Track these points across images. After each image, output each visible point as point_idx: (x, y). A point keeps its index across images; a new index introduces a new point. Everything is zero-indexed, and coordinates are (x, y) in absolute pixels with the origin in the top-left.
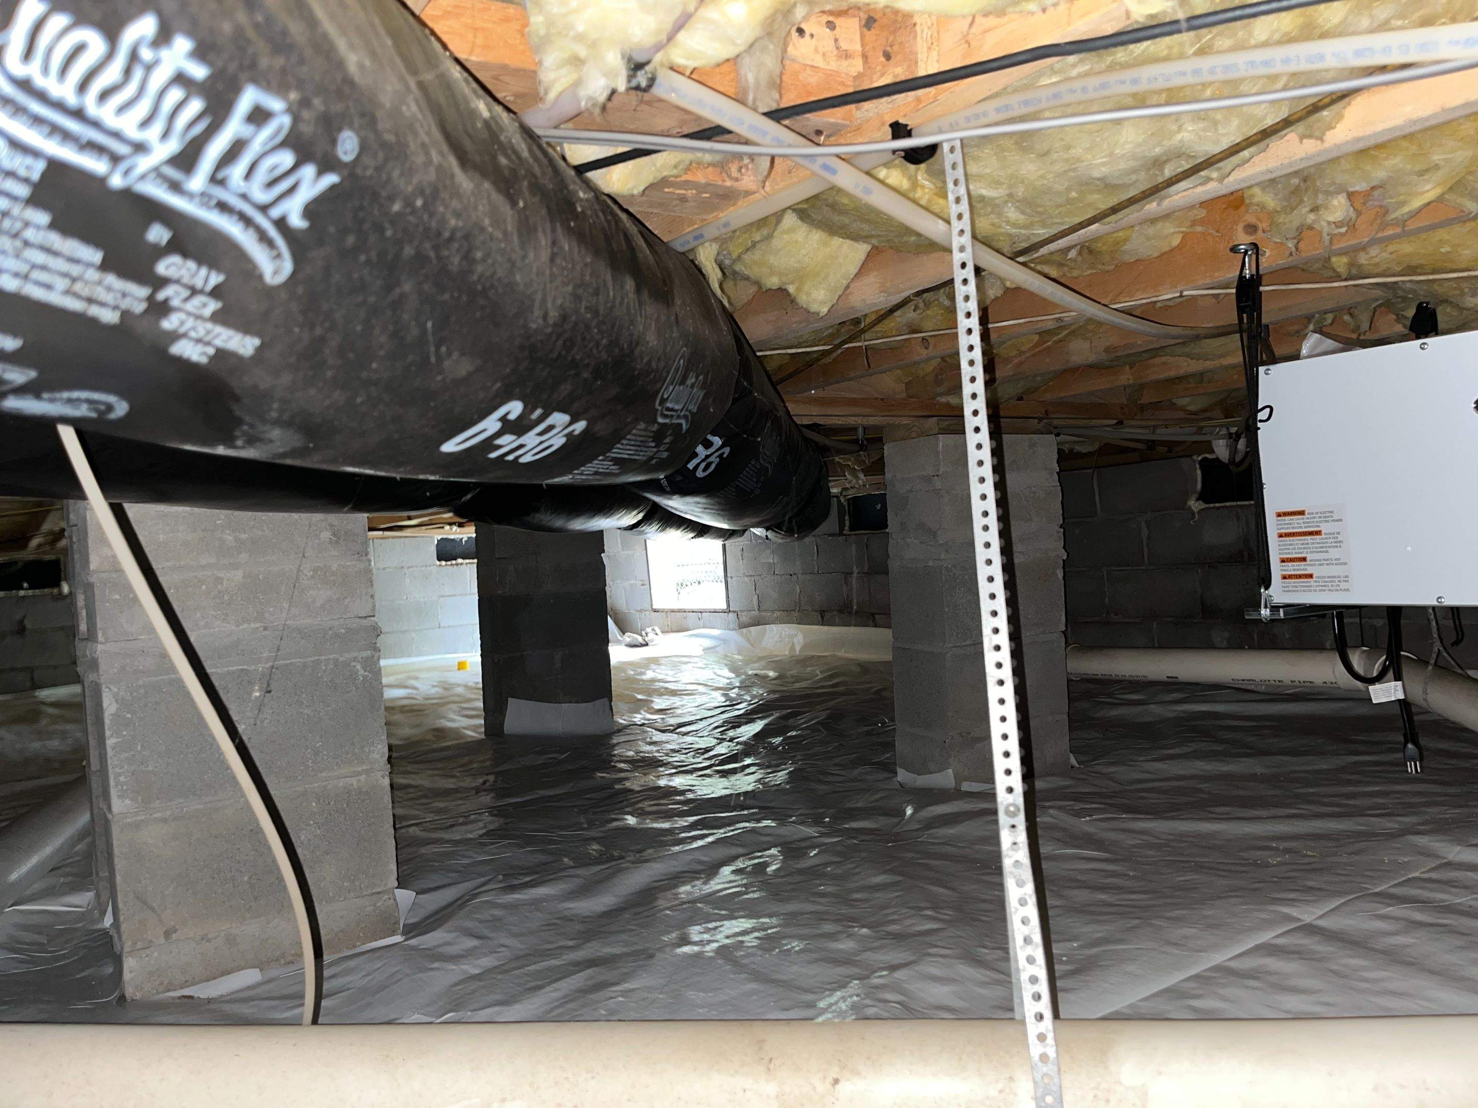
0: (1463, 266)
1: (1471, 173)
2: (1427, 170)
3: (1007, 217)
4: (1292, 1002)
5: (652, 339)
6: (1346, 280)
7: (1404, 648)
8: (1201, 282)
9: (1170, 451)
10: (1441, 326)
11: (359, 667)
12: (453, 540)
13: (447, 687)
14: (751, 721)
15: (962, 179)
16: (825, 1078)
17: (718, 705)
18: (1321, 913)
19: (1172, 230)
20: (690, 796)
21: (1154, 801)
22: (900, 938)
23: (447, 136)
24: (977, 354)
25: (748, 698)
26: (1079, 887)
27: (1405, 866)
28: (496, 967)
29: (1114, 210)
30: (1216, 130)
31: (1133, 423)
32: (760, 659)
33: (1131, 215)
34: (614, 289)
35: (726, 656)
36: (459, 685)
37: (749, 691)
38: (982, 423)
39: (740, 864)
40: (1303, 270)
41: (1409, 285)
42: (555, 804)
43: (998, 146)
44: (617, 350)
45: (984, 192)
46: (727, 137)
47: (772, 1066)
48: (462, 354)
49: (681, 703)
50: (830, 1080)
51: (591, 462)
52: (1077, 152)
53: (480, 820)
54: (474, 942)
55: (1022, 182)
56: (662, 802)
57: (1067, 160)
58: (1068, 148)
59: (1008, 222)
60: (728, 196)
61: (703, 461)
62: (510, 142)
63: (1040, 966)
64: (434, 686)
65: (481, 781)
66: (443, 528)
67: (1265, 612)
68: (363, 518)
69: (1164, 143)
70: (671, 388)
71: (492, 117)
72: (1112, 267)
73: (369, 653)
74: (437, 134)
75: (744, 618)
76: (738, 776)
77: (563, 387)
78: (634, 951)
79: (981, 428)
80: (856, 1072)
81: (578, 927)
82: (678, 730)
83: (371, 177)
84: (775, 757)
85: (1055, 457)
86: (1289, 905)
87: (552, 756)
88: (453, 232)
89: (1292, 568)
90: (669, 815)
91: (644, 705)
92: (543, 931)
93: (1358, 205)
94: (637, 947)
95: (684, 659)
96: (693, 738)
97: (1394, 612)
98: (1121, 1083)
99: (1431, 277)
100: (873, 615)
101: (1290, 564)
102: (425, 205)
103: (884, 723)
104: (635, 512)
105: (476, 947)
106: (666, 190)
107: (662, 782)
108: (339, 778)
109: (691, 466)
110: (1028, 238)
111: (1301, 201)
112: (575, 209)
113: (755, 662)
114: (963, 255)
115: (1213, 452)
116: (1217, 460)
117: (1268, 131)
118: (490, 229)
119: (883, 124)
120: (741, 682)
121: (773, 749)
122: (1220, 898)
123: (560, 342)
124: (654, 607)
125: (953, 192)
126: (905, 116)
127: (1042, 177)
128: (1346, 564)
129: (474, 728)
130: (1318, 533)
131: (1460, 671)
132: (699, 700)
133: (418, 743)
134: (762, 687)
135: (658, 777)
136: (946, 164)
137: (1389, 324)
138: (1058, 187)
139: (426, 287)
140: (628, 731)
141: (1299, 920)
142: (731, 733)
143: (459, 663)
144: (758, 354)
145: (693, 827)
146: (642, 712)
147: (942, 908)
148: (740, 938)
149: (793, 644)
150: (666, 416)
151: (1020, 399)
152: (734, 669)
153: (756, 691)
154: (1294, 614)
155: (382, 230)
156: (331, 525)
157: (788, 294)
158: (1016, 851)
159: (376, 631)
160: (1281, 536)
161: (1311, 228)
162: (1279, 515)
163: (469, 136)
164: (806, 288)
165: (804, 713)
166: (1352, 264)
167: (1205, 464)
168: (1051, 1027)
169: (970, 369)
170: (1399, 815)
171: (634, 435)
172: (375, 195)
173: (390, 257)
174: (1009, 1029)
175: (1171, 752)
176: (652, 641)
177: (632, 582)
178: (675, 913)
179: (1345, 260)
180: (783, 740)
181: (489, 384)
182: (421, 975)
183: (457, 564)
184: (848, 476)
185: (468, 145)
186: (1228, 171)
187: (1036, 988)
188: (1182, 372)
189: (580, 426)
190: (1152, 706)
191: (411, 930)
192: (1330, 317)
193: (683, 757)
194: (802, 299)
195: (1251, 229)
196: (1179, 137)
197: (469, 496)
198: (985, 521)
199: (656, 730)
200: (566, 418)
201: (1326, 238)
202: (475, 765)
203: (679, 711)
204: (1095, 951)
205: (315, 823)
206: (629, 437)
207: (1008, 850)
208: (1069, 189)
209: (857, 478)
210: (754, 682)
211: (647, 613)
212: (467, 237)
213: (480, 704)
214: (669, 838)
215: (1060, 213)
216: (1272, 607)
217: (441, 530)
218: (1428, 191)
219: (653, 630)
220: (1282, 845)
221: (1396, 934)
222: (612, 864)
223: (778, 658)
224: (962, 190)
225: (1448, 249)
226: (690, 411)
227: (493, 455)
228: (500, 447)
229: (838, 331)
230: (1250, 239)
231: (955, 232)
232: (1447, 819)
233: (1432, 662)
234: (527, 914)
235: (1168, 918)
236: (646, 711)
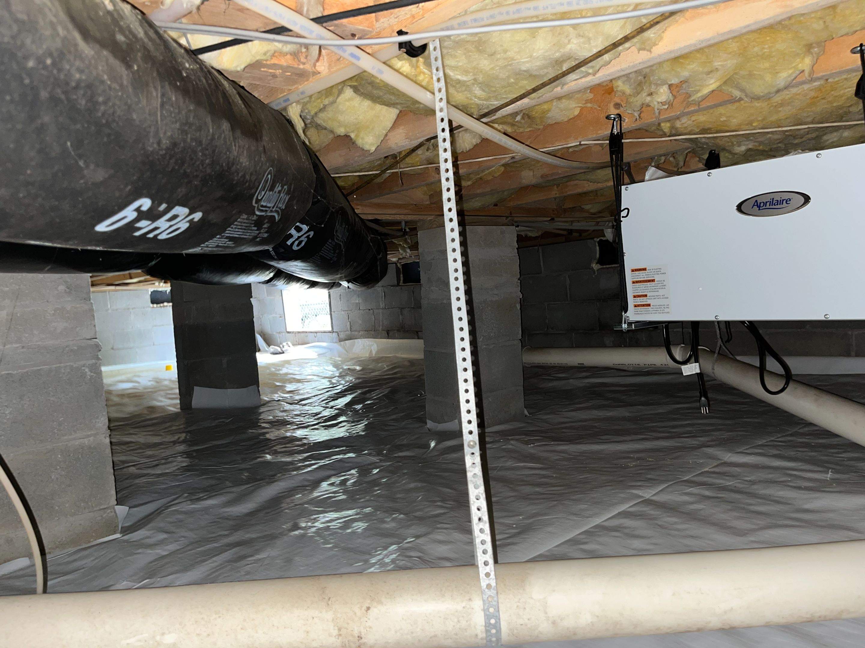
0: (733, 129)
1: (736, 74)
2: (711, 71)
3: (474, 93)
4: (637, 544)
5: (244, 161)
6: (669, 136)
7: (700, 344)
8: (590, 137)
9: (580, 235)
10: (721, 164)
11: (87, 370)
12: (161, 292)
13: (158, 381)
14: (345, 396)
15: (441, 66)
16: (362, 607)
17: (325, 387)
18: (654, 493)
19: (574, 106)
20: (305, 441)
21: (569, 434)
22: (421, 519)
23: (73, 19)
24: (451, 174)
25: (343, 382)
26: (525, 485)
27: (702, 465)
28: (178, 550)
29: (534, 90)
30: (590, 43)
31: (560, 219)
32: (352, 359)
33: (545, 93)
34: (213, 128)
35: (331, 358)
36: (165, 380)
37: (344, 379)
38: (454, 216)
39: (333, 480)
40: (646, 131)
41: (704, 140)
42: (221, 449)
43: (465, 49)
44: (218, 167)
45: (459, 77)
46: (290, 33)
47: (330, 602)
48: (97, 165)
49: (303, 387)
50: (364, 608)
51: (211, 239)
52: (510, 54)
53: (175, 461)
54: (165, 536)
55: (481, 72)
56: (288, 445)
57: (505, 59)
58: (505, 51)
59: (475, 97)
60: (302, 75)
61: (296, 240)
62: (129, 27)
63: (487, 534)
64: (150, 381)
65: (176, 437)
66: (154, 284)
67: (625, 326)
68: (87, 277)
69: (561, 50)
70: (263, 193)
71: (115, 10)
72: (541, 127)
73: (94, 361)
74: (62, 16)
75: (342, 336)
76: (335, 428)
77: (179, 190)
78: (265, 535)
79: (453, 219)
80: (380, 602)
81: (231, 523)
82: (301, 403)
83: (8, 43)
84: (358, 416)
85: (516, 239)
86: (638, 489)
87: (221, 420)
88: (79, 82)
89: (639, 301)
90: (291, 453)
91: (281, 388)
92: (210, 526)
93: (675, 93)
94: (267, 533)
95: (307, 361)
96: (309, 407)
97: (695, 325)
98: (532, 598)
99: (715, 135)
100: (417, 332)
101: (638, 298)
102: (54, 64)
103: (421, 394)
104: (268, 272)
105: (165, 539)
106: (262, 69)
107: (288, 434)
108: (75, 439)
109: (289, 243)
110: (488, 107)
111: (643, 89)
112: (181, 74)
113: (348, 361)
114: (442, 113)
115: (604, 236)
116: (607, 241)
117: (616, 43)
118: (109, 83)
119: (393, 31)
120: (340, 373)
121: (356, 411)
122: (602, 487)
123: (173, 161)
124: (288, 330)
125: (436, 75)
126: (406, 26)
127: (493, 69)
128: (667, 298)
129: (174, 406)
130: (653, 281)
131: (731, 356)
132: (314, 384)
133: (139, 415)
134: (352, 376)
135: (286, 431)
136: (431, 57)
137: (694, 162)
138: (502, 76)
139: (61, 119)
140: (270, 405)
141: (643, 497)
142: (332, 404)
143: (167, 367)
144: (332, 176)
145: (305, 459)
146: (279, 393)
147: (447, 501)
148: (329, 524)
149: (371, 351)
150: (262, 211)
151: (496, 205)
152: (336, 366)
153: (348, 378)
154: (640, 326)
155: (22, 80)
156: (66, 282)
157: (351, 139)
158: (475, 468)
159: (98, 348)
160: (634, 282)
161: (648, 106)
162: (633, 271)
163: (92, 20)
164: (362, 135)
165: (377, 390)
166: (672, 127)
167: (601, 243)
168: (493, 569)
169: (446, 183)
170: (699, 437)
171: (239, 222)
172: (13, 56)
173: (30, 98)
174: (470, 570)
175: (581, 406)
176: (286, 350)
177: (274, 315)
178: (291, 511)
179: (668, 125)
180: (363, 406)
181: (122, 187)
182: (129, 558)
183: (164, 306)
184: (401, 251)
185: (89, 25)
186: (597, 68)
187: (484, 547)
188: (585, 190)
189: (197, 216)
190: (571, 380)
191: (126, 531)
192: (663, 158)
193: (302, 419)
194: (359, 142)
195: (617, 106)
196: (569, 46)
197: (153, 263)
198: (456, 275)
199: (287, 403)
200: (186, 211)
201: (657, 111)
202: (174, 428)
203: (302, 392)
204: (531, 521)
205: (60, 468)
206: (236, 223)
207: (469, 468)
208: (509, 77)
209: (405, 251)
210: (347, 373)
211: (284, 334)
212: (89, 86)
213: (177, 391)
214: (291, 466)
215: (505, 91)
216: (629, 323)
217: (153, 286)
218: (712, 84)
219: (287, 344)
220: (637, 455)
221: (692, 503)
222: (256, 483)
223: (363, 359)
224: (441, 74)
225: (725, 119)
226: (280, 208)
227: (137, 234)
228: (140, 229)
229: (384, 162)
230: (617, 112)
231: (437, 99)
232: (724, 438)
233: (717, 352)
234: (200, 517)
235: (573, 500)
236: (281, 392)
